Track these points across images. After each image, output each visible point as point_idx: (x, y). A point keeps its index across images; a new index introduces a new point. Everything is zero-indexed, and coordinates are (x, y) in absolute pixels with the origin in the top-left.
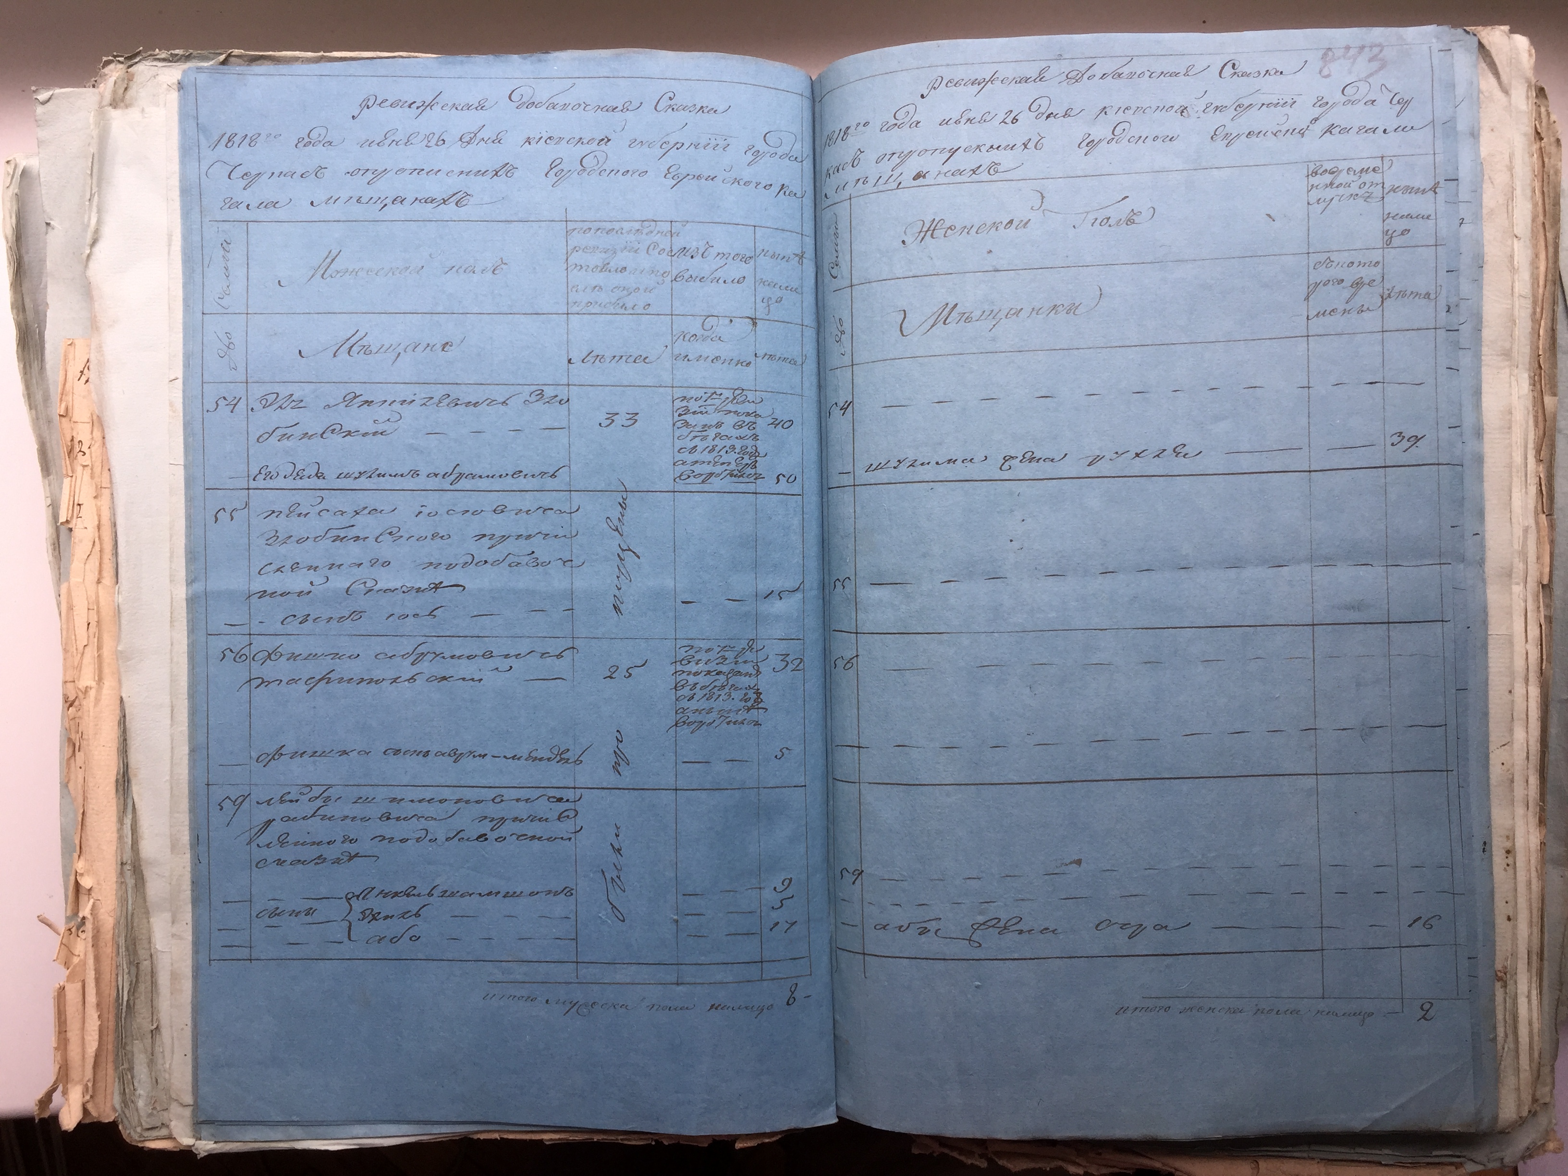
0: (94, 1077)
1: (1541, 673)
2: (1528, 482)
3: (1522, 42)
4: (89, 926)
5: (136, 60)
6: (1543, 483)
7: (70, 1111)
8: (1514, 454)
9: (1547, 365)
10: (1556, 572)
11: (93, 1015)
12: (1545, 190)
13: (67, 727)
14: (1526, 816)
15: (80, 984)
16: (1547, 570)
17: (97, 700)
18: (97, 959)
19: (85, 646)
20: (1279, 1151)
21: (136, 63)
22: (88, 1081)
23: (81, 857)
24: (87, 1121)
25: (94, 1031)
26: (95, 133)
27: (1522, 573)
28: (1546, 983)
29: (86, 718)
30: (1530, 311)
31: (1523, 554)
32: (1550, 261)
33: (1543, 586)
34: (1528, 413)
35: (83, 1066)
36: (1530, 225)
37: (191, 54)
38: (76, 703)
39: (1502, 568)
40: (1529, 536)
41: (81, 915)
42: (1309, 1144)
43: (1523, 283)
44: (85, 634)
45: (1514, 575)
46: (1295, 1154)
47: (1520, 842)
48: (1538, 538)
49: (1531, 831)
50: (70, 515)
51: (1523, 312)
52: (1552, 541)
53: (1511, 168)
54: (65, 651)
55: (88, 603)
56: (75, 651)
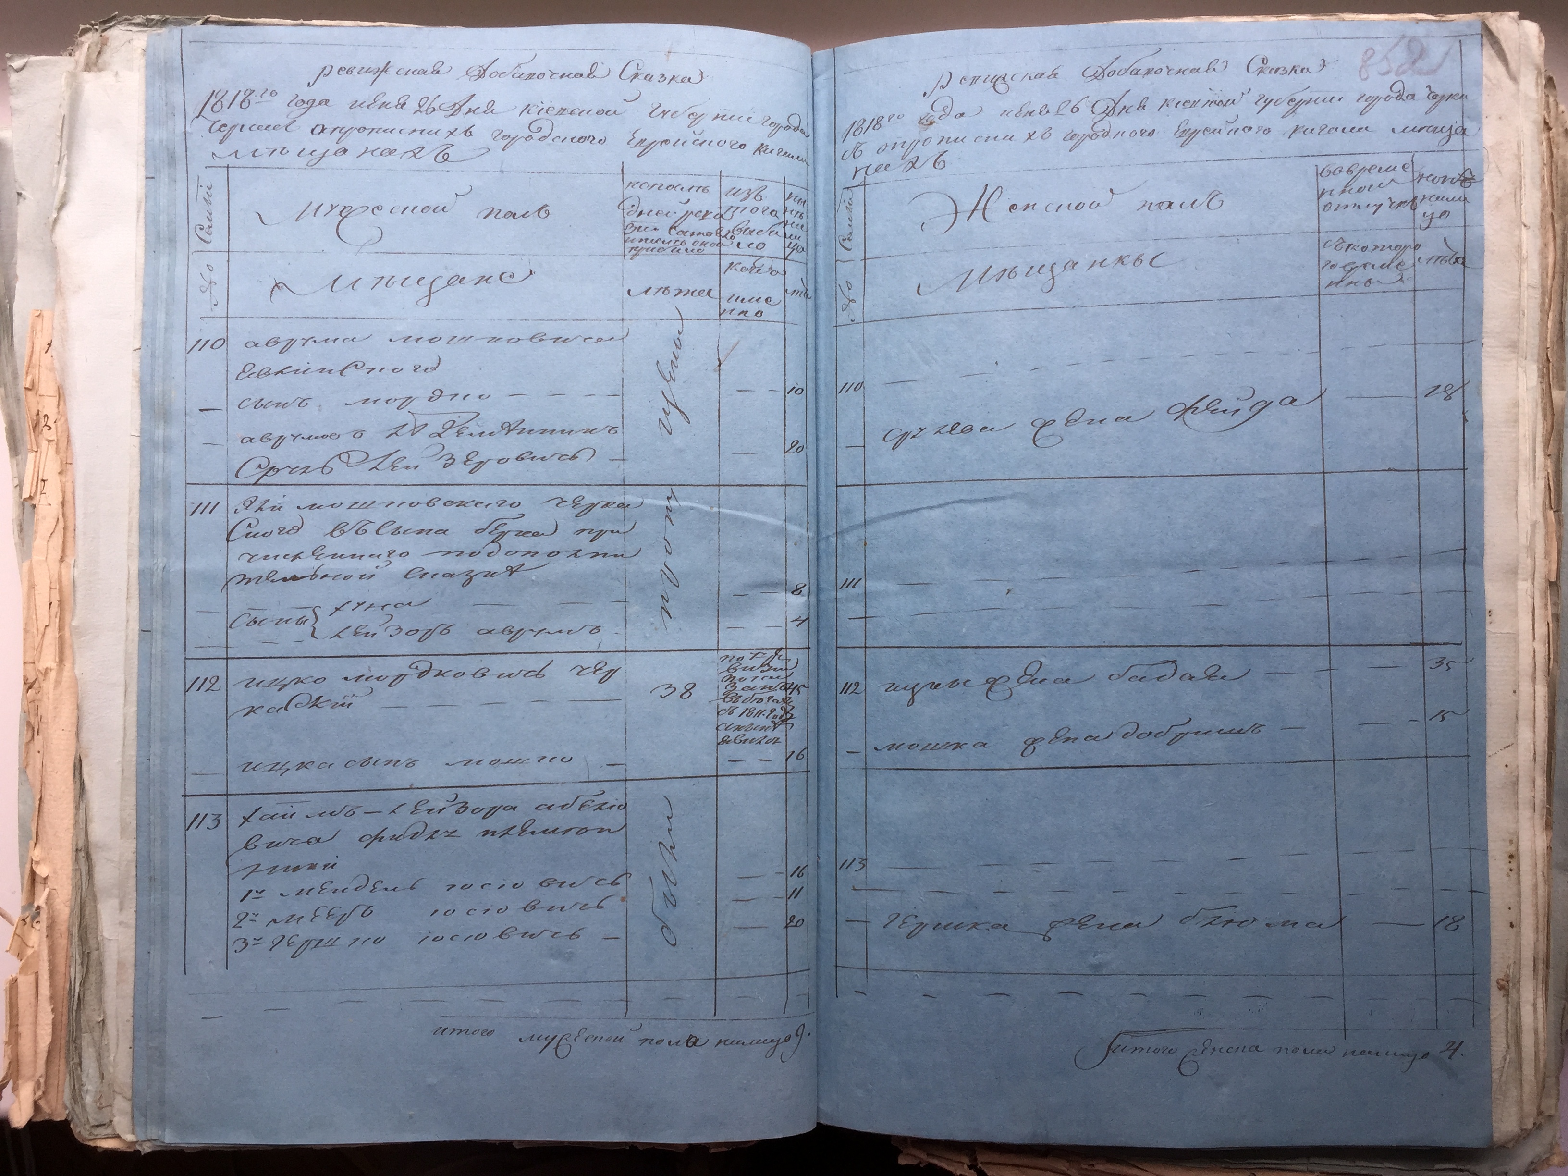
0: (46, 1073)
1: (1549, 672)
2: (1537, 476)
3: (1531, 28)
4: (44, 916)
5: (111, 24)
6: (1551, 479)
7: (20, 1109)
8: (1521, 447)
9: (1555, 359)
10: (1563, 570)
11: (46, 1009)
12: (1554, 182)
13: (26, 709)
14: (1532, 818)
15: (32, 978)
16: (1554, 567)
17: (58, 683)
18: (52, 951)
19: (46, 626)
20: (1277, 1164)
21: (111, 27)
22: (40, 1077)
23: (38, 845)
24: (39, 1119)
25: (47, 1024)
26: (67, 95)
27: (1529, 568)
28: (1551, 992)
29: (45, 700)
30: (1538, 301)
31: (1531, 549)
32: (1559, 253)
33: (1551, 584)
34: (1537, 405)
35: (35, 1062)
36: (1539, 212)
37: (168, 18)
38: (36, 685)
39: (1507, 565)
40: (1537, 531)
41: (36, 905)
42: (1308, 1157)
43: (1531, 273)
44: (46, 613)
45: (1520, 571)
46: (1293, 1167)
47: (1525, 845)
48: (1547, 534)
49: (1538, 834)
50: (33, 491)
51: (1531, 301)
52: (1560, 538)
53: (1518, 157)
54: (26, 631)
55: (51, 583)
56: (36, 632)
